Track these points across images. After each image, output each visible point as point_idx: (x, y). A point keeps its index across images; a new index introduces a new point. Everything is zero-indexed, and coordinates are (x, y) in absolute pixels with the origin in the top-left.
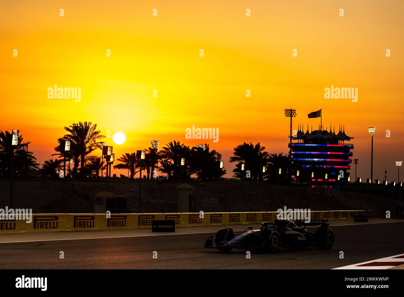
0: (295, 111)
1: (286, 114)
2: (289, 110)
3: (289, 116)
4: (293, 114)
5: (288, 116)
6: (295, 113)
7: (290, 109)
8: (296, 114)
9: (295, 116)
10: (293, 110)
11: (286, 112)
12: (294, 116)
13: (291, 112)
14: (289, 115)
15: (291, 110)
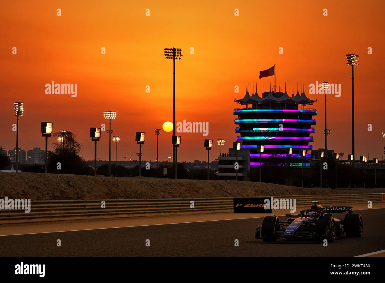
0: (180, 50)
1: (166, 55)
2: (170, 50)
3: (172, 58)
4: (178, 56)
5: (169, 58)
6: (180, 53)
7: (172, 48)
8: (181, 56)
9: (180, 59)
10: (178, 50)
11: (165, 52)
12: (178, 58)
13: (174, 53)
14: (172, 56)
15: (174, 49)
